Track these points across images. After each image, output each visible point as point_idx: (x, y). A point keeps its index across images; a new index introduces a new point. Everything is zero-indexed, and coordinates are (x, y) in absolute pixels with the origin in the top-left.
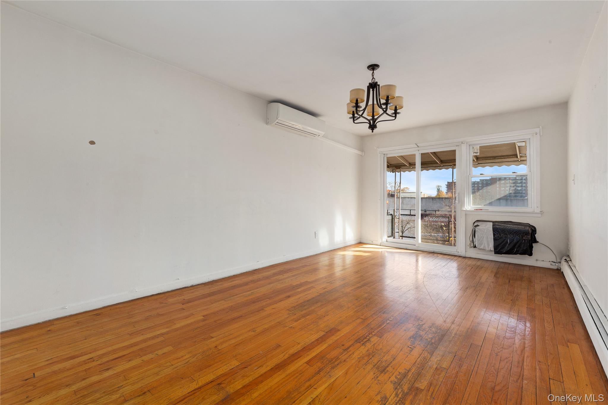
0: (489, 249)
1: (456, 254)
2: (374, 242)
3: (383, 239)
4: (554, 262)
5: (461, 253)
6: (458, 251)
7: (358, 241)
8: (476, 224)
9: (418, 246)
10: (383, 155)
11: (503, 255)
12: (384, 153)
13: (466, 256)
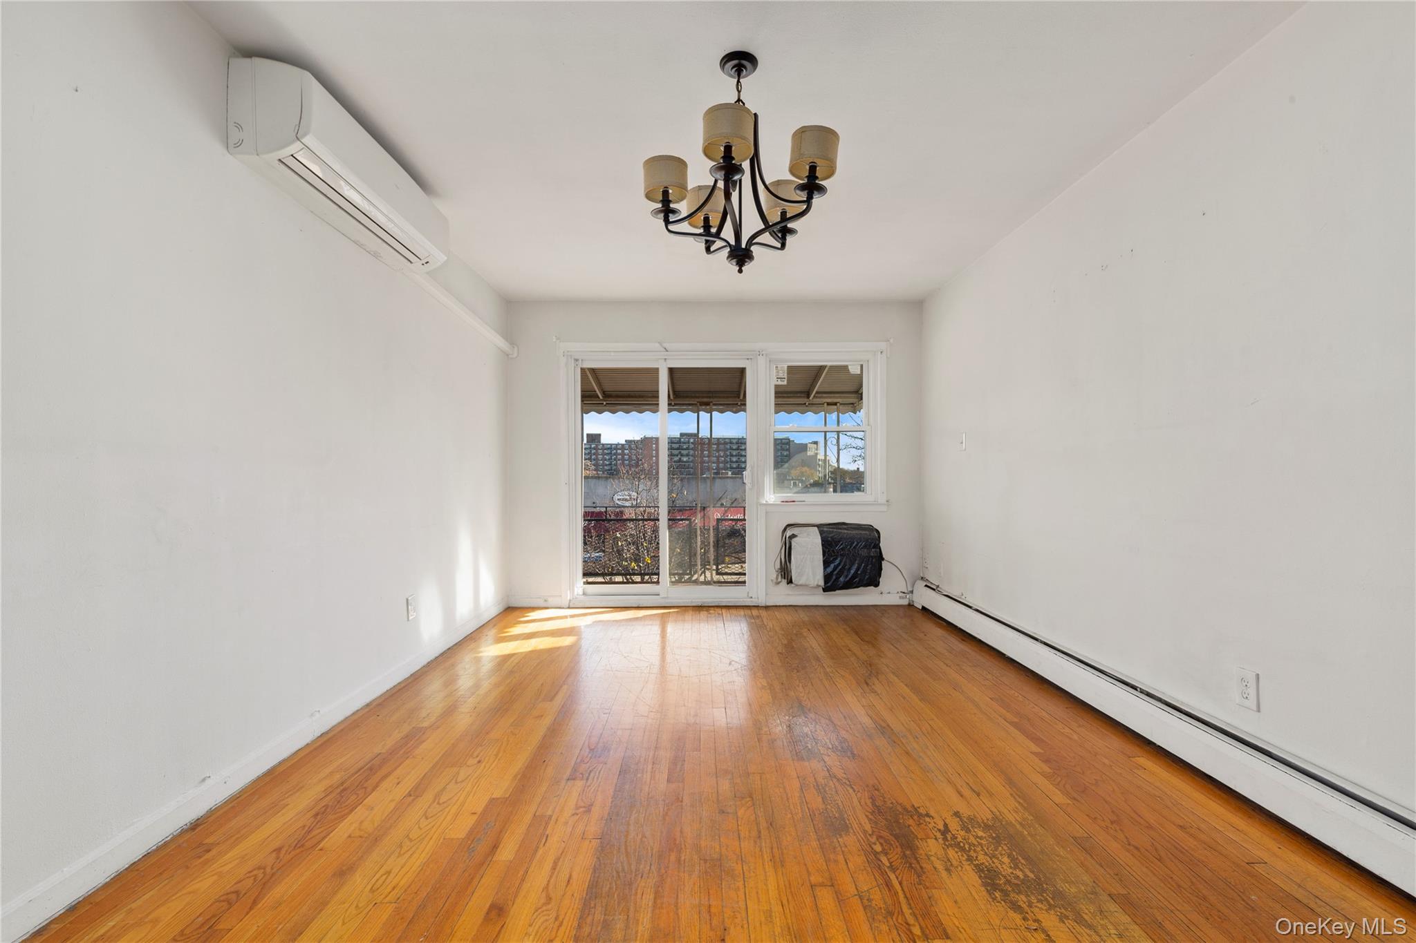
0: (816, 583)
1: (748, 602)
2: (552, 602)
3: (576, 589)
4: (904, 593)
5: (758, 598)
6: (750, 595)
7: (506, 607)
8: (789, 533)
9: (666, 596)
10: (573, 361)
11: (838, 592)
12: (576, 357)
13: (768, 604)
